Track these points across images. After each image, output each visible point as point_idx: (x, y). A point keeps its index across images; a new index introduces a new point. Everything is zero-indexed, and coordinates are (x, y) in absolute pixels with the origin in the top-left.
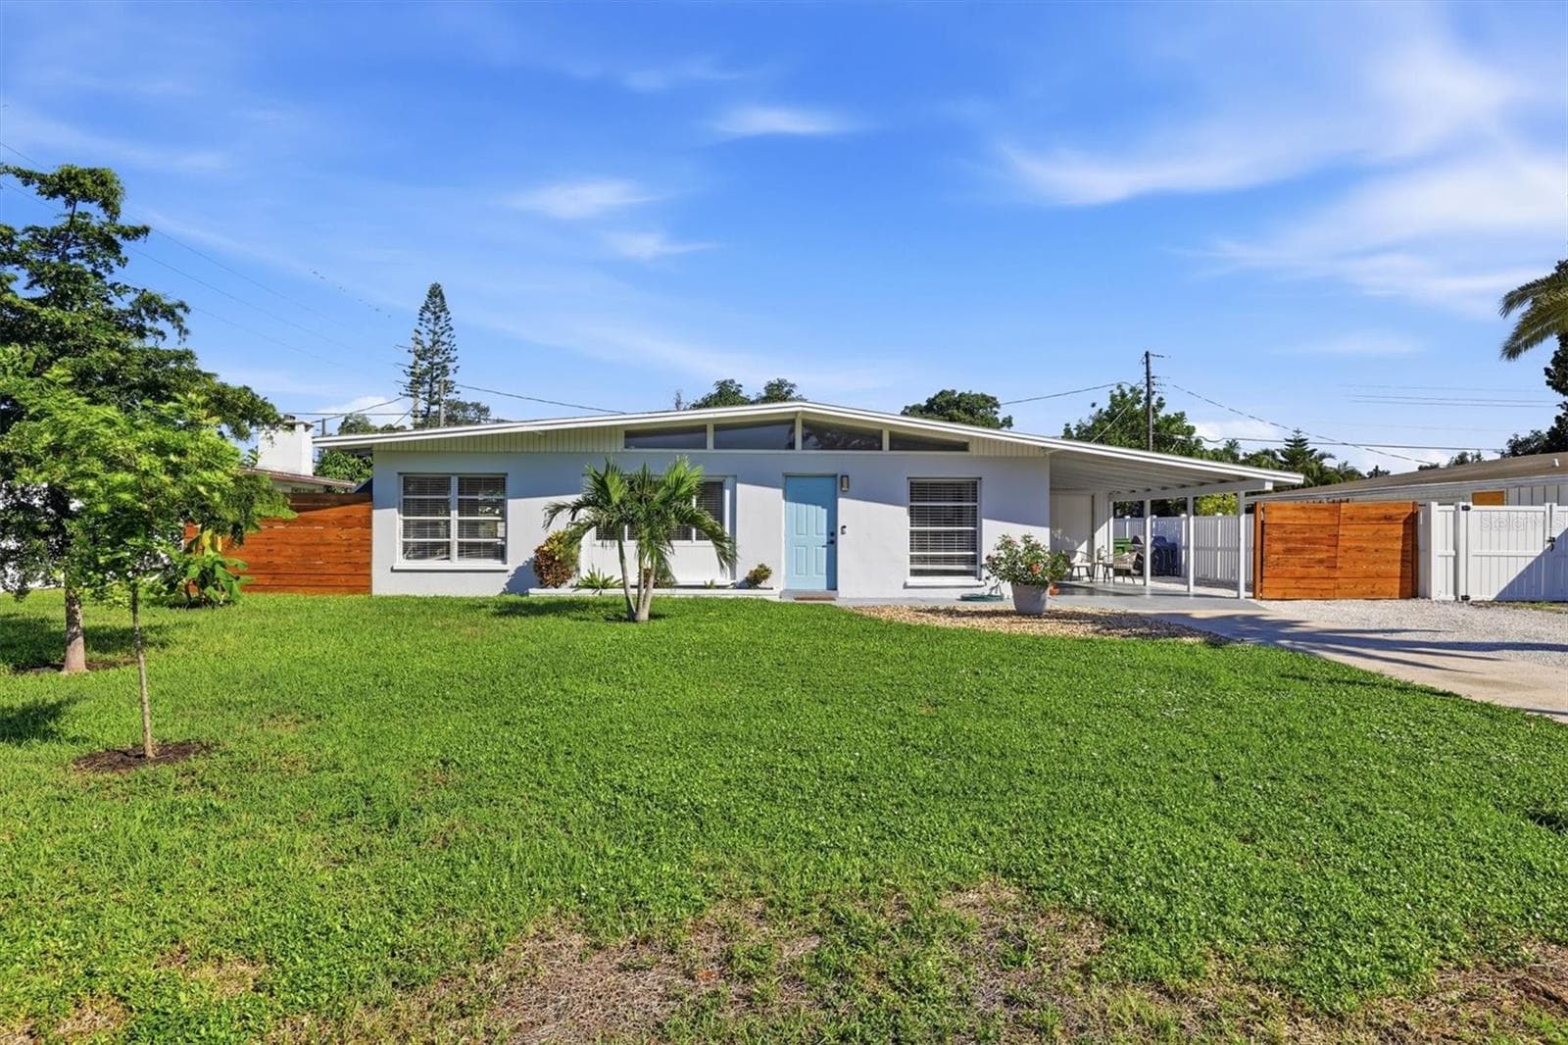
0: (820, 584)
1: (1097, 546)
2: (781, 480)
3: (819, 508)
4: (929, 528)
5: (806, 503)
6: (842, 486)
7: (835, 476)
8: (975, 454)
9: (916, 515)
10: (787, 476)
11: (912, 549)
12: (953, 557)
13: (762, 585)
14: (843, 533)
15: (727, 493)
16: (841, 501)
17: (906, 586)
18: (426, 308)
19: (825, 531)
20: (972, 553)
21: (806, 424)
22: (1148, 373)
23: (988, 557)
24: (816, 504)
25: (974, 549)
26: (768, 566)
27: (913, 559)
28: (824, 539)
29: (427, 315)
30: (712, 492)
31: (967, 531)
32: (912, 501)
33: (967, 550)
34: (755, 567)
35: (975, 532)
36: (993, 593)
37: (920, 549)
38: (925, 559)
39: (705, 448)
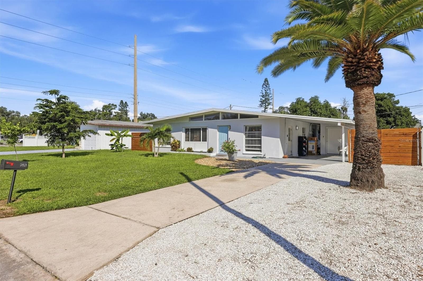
2: (217, 127)
3: (226, 134)
4: (250, 139)
5: (223, 132)
6: (229, 128)
7: (228, 126)
8: (260, 119)
9: (247, 135)
10: (219, 126)
11: (246, 144)
12: (251, 146)
14: (229, 140)
15: (207, 130)
16: (229, 132)
17: (244, 154)
18: (264, 84)
20: (260, 145)
24: (225, 133)
26: (213, 147)
27: (246, 147)
29: (264, 86)
30: (205, 130)
32: (245, 131)
35: (260, 140)
37: (248, 144)
38: (249, 147)
39: (203, 120)
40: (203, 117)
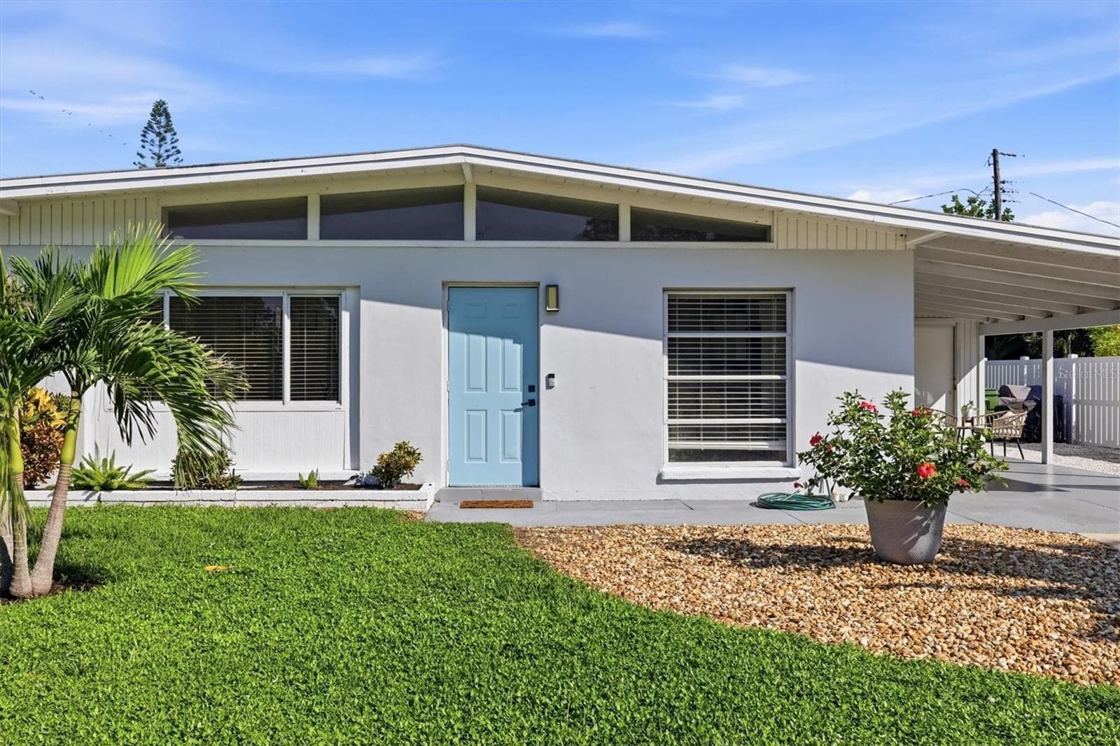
0: (510, 477)
1: (961, 402)
2: (439, 293)
3: (509, 342)
4: (702, 378)
5: (485, 334)
6: (547, 304)
7: (536, 286)
8: (782, 246)
9: (680, 355)
10: (449, 286)
11: (672, 414)
12: (744, 428)
13: (404, 479)
14: (549, 387)
15: (345, 317)
16: (545, 330)
17: (660, 480)
18: (149, 127)
19: (518, 383)
20: (778, 421)
21: (485, 196)
22: (996, 177)
23: (815, 440)
24: (503, 336)
25: (781, 413)
26: (413, 445)
27: (673, 432)
28: (518, 397)
29: (151, 136)
31: (769, 383)
32: (670, 329)
33: (769, 414)
34: (389, 449)
35: (781, 384)
36: (816, 491)
37: (686, 414)
38: (694, 432)
39: (304, 237)
40: (304, 215)
